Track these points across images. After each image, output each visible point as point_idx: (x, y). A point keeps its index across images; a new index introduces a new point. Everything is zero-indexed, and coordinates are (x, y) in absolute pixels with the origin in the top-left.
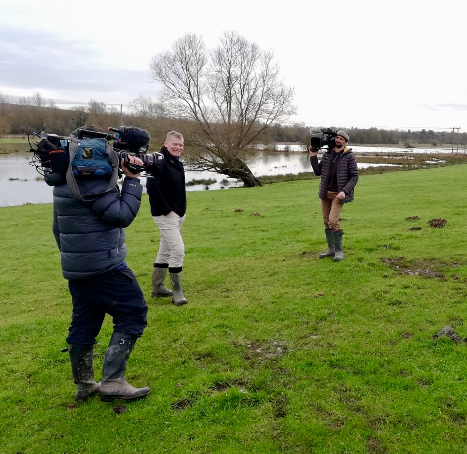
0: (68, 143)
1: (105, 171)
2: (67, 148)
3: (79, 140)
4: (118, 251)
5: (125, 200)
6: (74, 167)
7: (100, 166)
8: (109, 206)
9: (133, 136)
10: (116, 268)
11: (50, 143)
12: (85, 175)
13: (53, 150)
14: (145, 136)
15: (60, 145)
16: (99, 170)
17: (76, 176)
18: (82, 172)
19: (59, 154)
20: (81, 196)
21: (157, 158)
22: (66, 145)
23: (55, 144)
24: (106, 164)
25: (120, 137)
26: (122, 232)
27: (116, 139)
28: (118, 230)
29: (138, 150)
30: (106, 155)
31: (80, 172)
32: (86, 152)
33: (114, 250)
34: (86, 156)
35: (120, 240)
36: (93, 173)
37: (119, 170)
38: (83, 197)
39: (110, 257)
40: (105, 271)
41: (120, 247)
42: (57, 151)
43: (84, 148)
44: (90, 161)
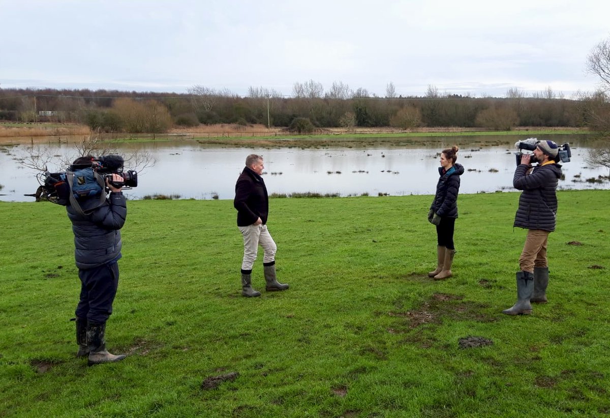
0: (66, 176)
1: (96, 190)
2: (66, 180)
3: (73, 173)
4: (113, 248)
5: (115, 210)
6: (74, 192)
7: (92, 188)
8: (105, 218)
9: (111, 161)
10: (110, 262)
11: (53, 179)
12: (83, 197)
13: (57, 183)
14: (119, 159)
15: (60, 178)
16: (92, 191)
17: (76, 198)
18: (80, 195)
19: (62, 185)
20: (83, 212)
21: (132, 174)
22: (65, 178)
23: (57, 179)
24: (96, 185)
25: (101, 164)
26: (116, 234)
27: (99, 166)
28: (114, 232)
29: (117, 171)
30: (95, 179)
31: (79, 195)
32: (80, 180)
33: (111, 248)
34: (80, 183)
35: (116, 240)
36: (88, 193)
37: (106, 188)
38: (84, 212)
39: (106, 253)
40: (103, 264)
41: (115, 245)
42: (59, 184)
43: (78, 177)
44: (84, 186)
